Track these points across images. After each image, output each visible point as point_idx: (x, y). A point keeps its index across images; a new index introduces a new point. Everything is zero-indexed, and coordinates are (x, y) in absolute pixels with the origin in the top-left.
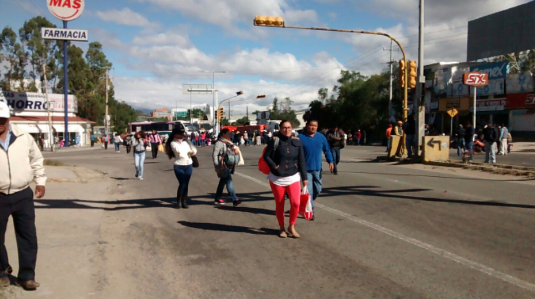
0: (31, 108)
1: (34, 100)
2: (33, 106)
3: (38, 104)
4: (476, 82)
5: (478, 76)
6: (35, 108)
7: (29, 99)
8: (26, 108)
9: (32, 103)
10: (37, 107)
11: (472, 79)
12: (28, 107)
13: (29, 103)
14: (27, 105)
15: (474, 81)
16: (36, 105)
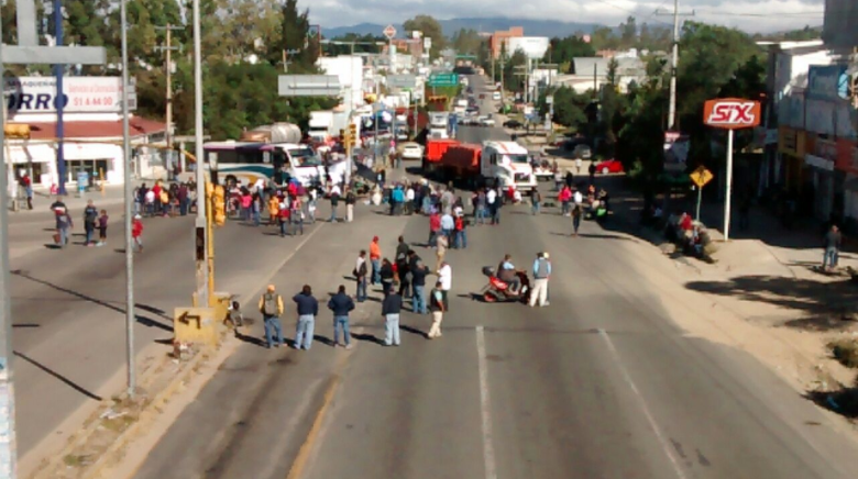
0: (28, 107)
1: (34, 91)
2: (33, 104)
3: (43, 98)
4: (731, 120)
5: (738, 108)
6: (37, 107)
7: (26, 90)
8: (19, 107)
9: (31, 97)
10: (42, 105)
11: (723, 113)
12: (24, 106)
13: (26, 98)
14: (21, 101)
15: (726, 117)
16: (39, 101)
